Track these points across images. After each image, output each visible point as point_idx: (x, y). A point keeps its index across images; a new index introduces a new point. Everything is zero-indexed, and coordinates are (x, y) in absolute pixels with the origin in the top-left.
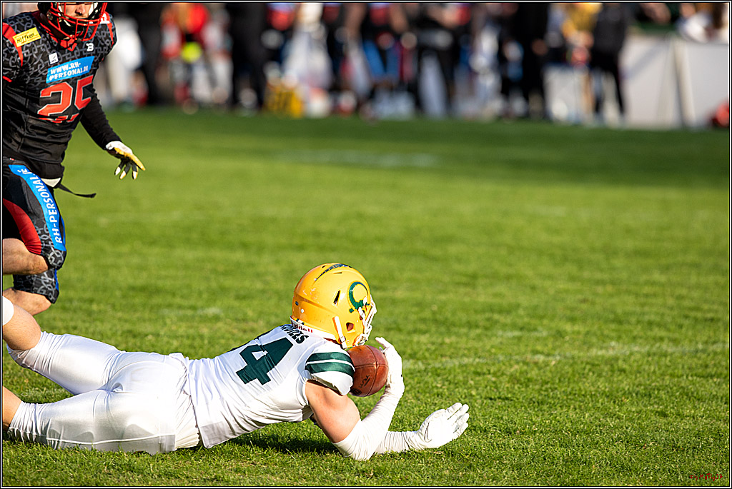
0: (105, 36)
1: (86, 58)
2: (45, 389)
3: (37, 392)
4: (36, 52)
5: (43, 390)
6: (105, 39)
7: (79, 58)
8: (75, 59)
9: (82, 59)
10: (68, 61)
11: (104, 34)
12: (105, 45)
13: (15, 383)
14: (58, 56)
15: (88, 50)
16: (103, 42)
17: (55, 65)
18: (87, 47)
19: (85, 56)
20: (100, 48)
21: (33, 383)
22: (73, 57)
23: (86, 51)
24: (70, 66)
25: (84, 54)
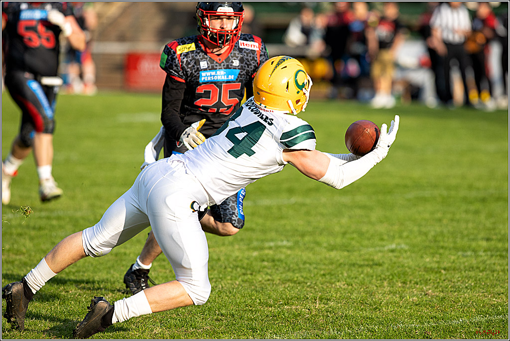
0: (251, 58)
1: (232, 70)
2: (488, 316)
3: (482, 318)
4: (191, 58)
5: (486, 317)
6: (251, 60)
7: (225, 68)
8: (221, 69)
9: (228, 70)
10: (216, 69)
11: (250, 56)
12: (251, 64)
13: (465, 312)
14: (208, 64)
15: (234, 64)
16: (248, 61)
17: (205, 70)
18: (232, 62)
19: (231, 68)
20: (246, 66)
21: (478, 312)
22: (220, 67)
23: (231, 65)
24: (216, 73)
25: (230, 67)
